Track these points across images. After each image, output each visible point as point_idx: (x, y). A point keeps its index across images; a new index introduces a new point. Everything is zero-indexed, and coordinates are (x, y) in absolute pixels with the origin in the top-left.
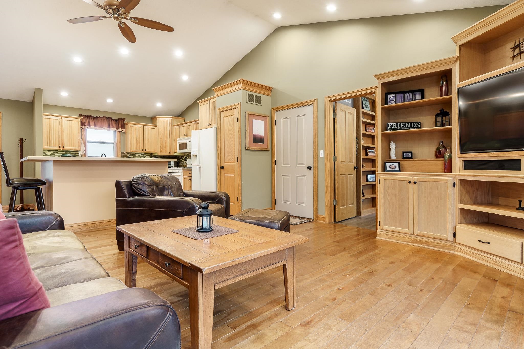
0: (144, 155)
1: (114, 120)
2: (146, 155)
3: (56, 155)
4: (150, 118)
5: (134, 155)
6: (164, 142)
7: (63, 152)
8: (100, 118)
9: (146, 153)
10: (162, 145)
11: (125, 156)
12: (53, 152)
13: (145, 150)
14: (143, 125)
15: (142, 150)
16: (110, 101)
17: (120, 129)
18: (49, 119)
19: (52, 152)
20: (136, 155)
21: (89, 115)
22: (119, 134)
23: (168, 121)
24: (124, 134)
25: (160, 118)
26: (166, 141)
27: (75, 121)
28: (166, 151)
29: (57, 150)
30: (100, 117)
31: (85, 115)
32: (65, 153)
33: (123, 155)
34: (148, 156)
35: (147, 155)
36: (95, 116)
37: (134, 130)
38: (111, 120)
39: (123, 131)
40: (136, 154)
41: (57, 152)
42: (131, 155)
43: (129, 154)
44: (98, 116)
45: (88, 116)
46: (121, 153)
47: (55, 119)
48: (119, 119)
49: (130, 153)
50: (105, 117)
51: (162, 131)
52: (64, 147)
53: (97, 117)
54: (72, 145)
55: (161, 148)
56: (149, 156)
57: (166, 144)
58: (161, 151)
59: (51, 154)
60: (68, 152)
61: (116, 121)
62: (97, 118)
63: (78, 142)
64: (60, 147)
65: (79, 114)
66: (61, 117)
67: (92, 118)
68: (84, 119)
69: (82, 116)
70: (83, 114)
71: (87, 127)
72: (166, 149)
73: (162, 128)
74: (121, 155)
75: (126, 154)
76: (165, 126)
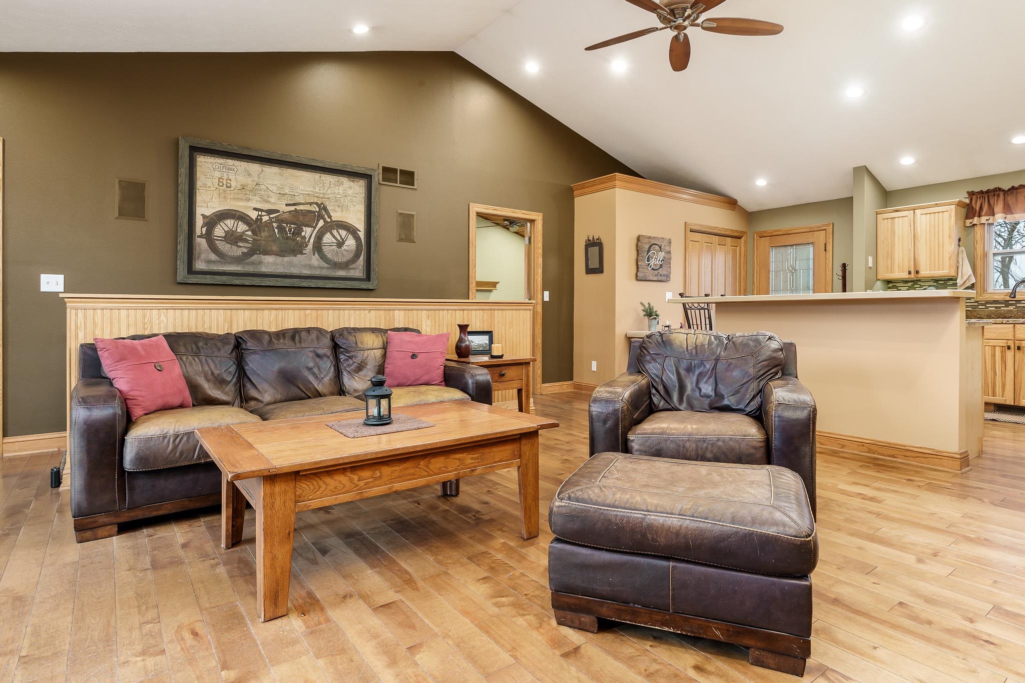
12: (912, 283)
18: (891, 218)
21: (992, 187)
27: (943, 212)
29: (920, 280)
31: (982, 191)
36: (1006, 187)
44: (1016, 185)
45: (988, 192)
47: (902, 217)
52: (917, 272)
53: (1013, 188)
54: (937, 266)
62: (1015, 191)
64: (910, 273)
65: (968, 192)
66: (914, 210)
67: (998, 195)
68: (980, 200)
69: (974, 194)
70: (977, 190)
71: (987, 218)
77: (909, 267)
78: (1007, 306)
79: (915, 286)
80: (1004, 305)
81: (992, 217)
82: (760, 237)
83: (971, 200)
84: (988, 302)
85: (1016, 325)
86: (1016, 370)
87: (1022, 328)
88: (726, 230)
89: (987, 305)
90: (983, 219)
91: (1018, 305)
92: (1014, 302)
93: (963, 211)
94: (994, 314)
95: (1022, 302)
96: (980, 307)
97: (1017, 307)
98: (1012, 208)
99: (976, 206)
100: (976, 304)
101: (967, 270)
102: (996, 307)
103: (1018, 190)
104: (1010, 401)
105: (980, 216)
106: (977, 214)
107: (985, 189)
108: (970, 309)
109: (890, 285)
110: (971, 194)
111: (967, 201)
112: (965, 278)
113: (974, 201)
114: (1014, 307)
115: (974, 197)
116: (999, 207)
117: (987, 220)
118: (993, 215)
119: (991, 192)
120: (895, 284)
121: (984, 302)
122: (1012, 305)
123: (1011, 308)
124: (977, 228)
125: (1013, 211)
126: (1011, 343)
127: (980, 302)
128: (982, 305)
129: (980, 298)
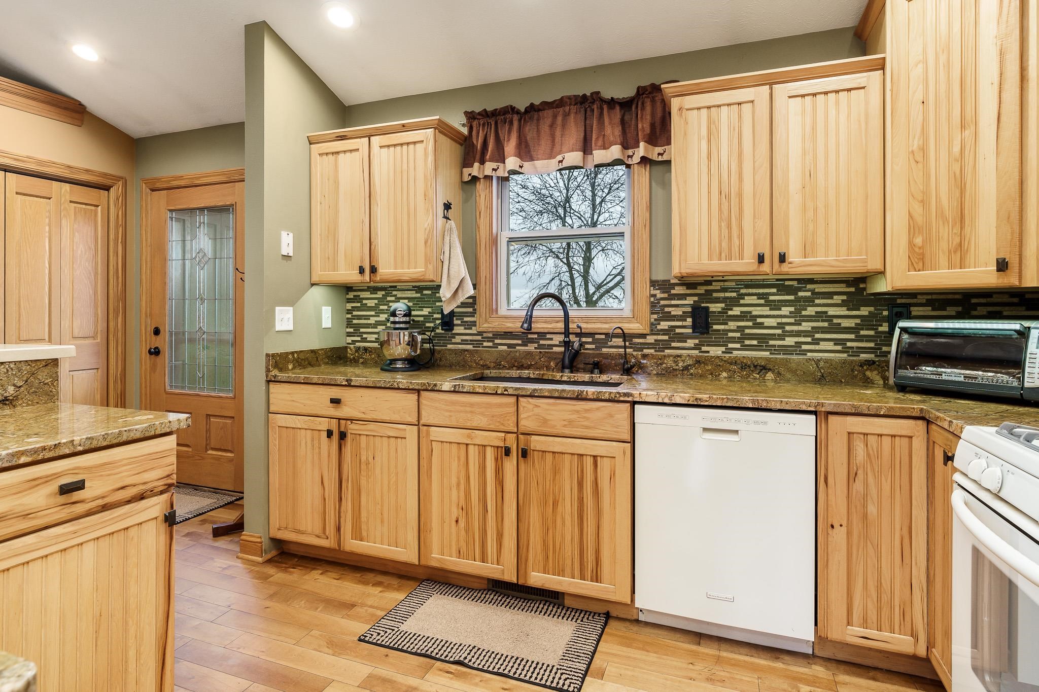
0: (800, 294)
1: (612, 103)
2: (813, 290)
4: (850, 35)
5: (728, 295)
7: (413, 294)
8: (549, 113)
9: (811, 281)
11: (673, 302)
12: (383, 293)
13: (782, 258)
14: (771, 82)
15: (755, 260)
17: (643, 145)
18: (333, 153)
19: (380, 294)
20: (743, 291)
21: (500, 105)
22: (643, 175)
24: (664, 176)
28: (960, 255)
29: (395, 287)
30: (546, 105)
31: (485, 111)
32: (419, 295)
33: (666, 295)
34: (830, 295)
35: (820, 288)
38: (602, 109)
39: (660, 159)
40: (747, 287)
41: (394, 293)
42: (709, 292)
43: (701, 290)
44: (536, 102)
45: (495, 113)
46: (653, 283)
47: (350, 151)
48: (642, 92)
49: (708, 283)
50: (569, 98)
52: (373, 270)
53: (532, 108)
54: (406, 258)
55: (913, 228)
56: (837, 299)
58: (917, 258)
59: (376, 301)
60: (429, 292)
61: (626, 105)
63: (426, 243)
64: (362, 271)
65: (466, 113)
66: (371, 136)
67: (511, 123)
68: (483, 130)
69: (474, 118)
70: (478, 110)
71: (494, 165)
72: (967, 229)
73: (921, 65)
74: (654, 296)
75: (678, 290)
76: (956, 28)
77: (362, 260)
78: (524, 344)
80: (520, 342)
81: (501, 165)
82: (153, 190)
83: (471, 129)
84: (497, 335)
85: (521, 399)
86: (521, 502)
87: (530, 407)
88: (40, 162)
89: (497, 341)
90: (489, 167)
91: (542, 342)
92: (536, 336)
93: (457, 150)
94: (505, 359)
95: (548, 336)
96: (485, 344)
97: (541, 346)
98: (532, 149)
99: (477, 140)
100: (479, 338)
101: (459, 268)
102: (509, 346)
103: (541, 113)
104: (510, 576)
105: (482, 162)
106: (478, 156)
107: (490, 109)
108: (470, 347)
109: (351, 295)
110: (471, 116)
111: (465, 131)
112: (455, 285)
113: (474, 133)
114: (536, 345)
115: (475, 123)
116: (510, 147)
117: (493, 169)
118: (503, 160)
119: (499, 114)
120: (359, 293)
121: (490, 335)
122: (532, 341)
123: (531, 347)
124: (481, 186)
125: (534, 154)
126: (511, 441)
127: (485, 335)
128: (489, 340)
129: (485, 325)
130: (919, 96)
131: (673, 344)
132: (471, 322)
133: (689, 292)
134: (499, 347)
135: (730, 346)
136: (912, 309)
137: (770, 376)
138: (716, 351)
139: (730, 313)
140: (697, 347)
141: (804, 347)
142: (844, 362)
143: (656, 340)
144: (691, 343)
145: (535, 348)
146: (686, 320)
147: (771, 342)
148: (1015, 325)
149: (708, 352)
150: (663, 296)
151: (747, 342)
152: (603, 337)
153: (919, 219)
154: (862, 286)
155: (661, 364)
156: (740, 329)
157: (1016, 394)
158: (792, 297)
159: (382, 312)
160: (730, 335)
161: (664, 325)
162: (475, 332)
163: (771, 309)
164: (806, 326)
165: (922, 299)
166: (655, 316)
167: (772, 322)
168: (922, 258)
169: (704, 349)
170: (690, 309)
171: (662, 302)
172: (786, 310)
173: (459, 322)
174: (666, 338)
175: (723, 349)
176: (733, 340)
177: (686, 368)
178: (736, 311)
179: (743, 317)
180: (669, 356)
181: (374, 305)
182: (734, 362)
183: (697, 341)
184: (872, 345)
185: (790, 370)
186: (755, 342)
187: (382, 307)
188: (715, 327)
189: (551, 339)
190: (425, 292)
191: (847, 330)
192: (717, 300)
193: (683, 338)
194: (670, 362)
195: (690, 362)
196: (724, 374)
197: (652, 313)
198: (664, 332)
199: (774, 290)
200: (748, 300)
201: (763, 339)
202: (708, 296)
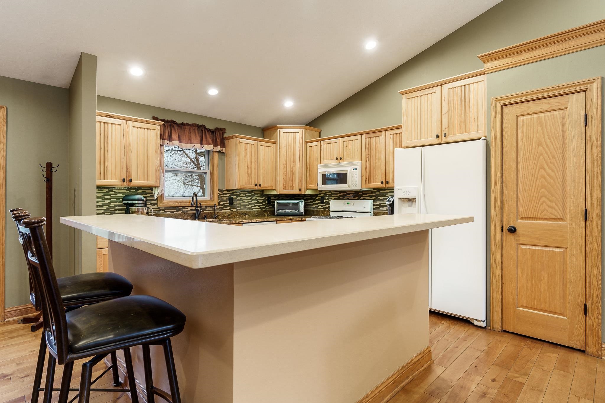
0: (252, 194)
1: (209, 130)
2: (254, 193)
3: (112, 196)
4: (261, 129)
5: (237, 194)
6: (290, 170)
7: (125, 191)
8: (187, 127)
10: (286, 176)
11: (224, 196)
12: (107, 190)
13: (260, 185)
14: (257, 140)
15: (255, 185)
16: (213, 92)
17: (219, 147)
18: (104, 123)
19: (105, 191)
20: (240, 193)
22: (217, 155)
23: (298, 135)
24: (223, 157)
25: (282, 128)
26: (293, 168)
27: (151, 129)
28: (292, 187)
30: (187, 124)
31: (164, 119)
32: (128, 192)
33: (222, 194)
34: (257, 194)
35: (256, 192)
36: (179, 122)
37: (244, 149)
38: (205, 131)
39: (222, 152)
40: (241, 192)
41: (114, 190)
42: (233, 193)
43: (231, 192)
44: (185, 122)
46: (219, 190)
47: (116, 124)
48: (217, 129)
49: (233, 190)
50: (195, 124)
51: (286, 152)
52: (131, 181)
53: (183, 124)
55: (284, 181)
56: (259, 195)
57: (293, 173)
58: (285, 187)
59: (103, 194)
60: (134, 190)
61: (213, 132)
62: (183, 127)
63: (156, 171)
64: (123, 181)
65: (153, 117)
66: (127, 120)
67: (174, 127)
71: (167, 142)
72: (294, 182)
73: (285, 147)
74: (219, 194)
75: (225, 192)
76: (292, 142)
78: (177, 211)
79: (110, 193)
80: (175, 210)
81: (169, 142)
84: (166, 208)
89: (166, 210)
91: (184, 210)
92: (182, 208)
95: (186, 208)
96: (161, 212)
97: (183, 212)
100: (159, 209)
102: (171, 212)
103: (185, 127)
105: (163, 140)
108: (154, 213)
114: (182, 211)
116: (174, 136)
119: (169, 122)
121: (163, 208)
122: (180, 210)
125: (182, 141)
127: (161, 208)
128: (163, 210)
129: (161, 204)
130: (285, 153)
131: (224, 209)
132: (154, 203)
133: (228, 193)
134: (167, 213)
135: (238, 208)
136: (271, 198)
137: (247, 216)
138: (234, 210)
139: (238, 199)
140: (230, 209)
141: (253, 208)
142: (261, 211)
143: (219, 208)
144: (228, 208)
145: (181, 212)
146: (227, 201)
147: (246, 207)
148: (298, 201)
149: (232, 210)
150: (221, 194)
151: (241, 207)
152: (204, 207)
153: (285, 179)
154: (263, 192)
155: (222, 215)
156: (240, 203)
157: (298, 214)
158: (250, 195)
159: (107, 199)
160: (238, 205)
161: (222, 203)
162: (157, 207)
163: (246, 198)
164: (253, 202)
165: (272, 196)
166: (219, 200)
167: (246, 201)
168: (286, 187)
169: (232, 209)
170: (228, 198)
171: (221, 196)
172: (249, 198)
173: (149, 203)
174: (222, 207)
175: (236, 209)
176: (238, 207)
177: (228, 215)
178: (239, 199)
179: (241, 200)
180: (224, 212)
181: (101, 196)
182: (239, 213)
183: (230, 207)
184: (265, 207)
185: (251, 214)
186: (243, 207)
187: (106, 197)
188: (234, 203)
189: (187, 209)
190: (131, 190)
191: (260, 203)
192: (234, 195)
193: (226, 206)
194: (224, 214)
195: (229, 214)
196: (237, 216)
197: (218, 199)
198: (221, 205)
199: (247, 193)
200: (242, 195)
201: (245, 206)
202: (232, 194)
